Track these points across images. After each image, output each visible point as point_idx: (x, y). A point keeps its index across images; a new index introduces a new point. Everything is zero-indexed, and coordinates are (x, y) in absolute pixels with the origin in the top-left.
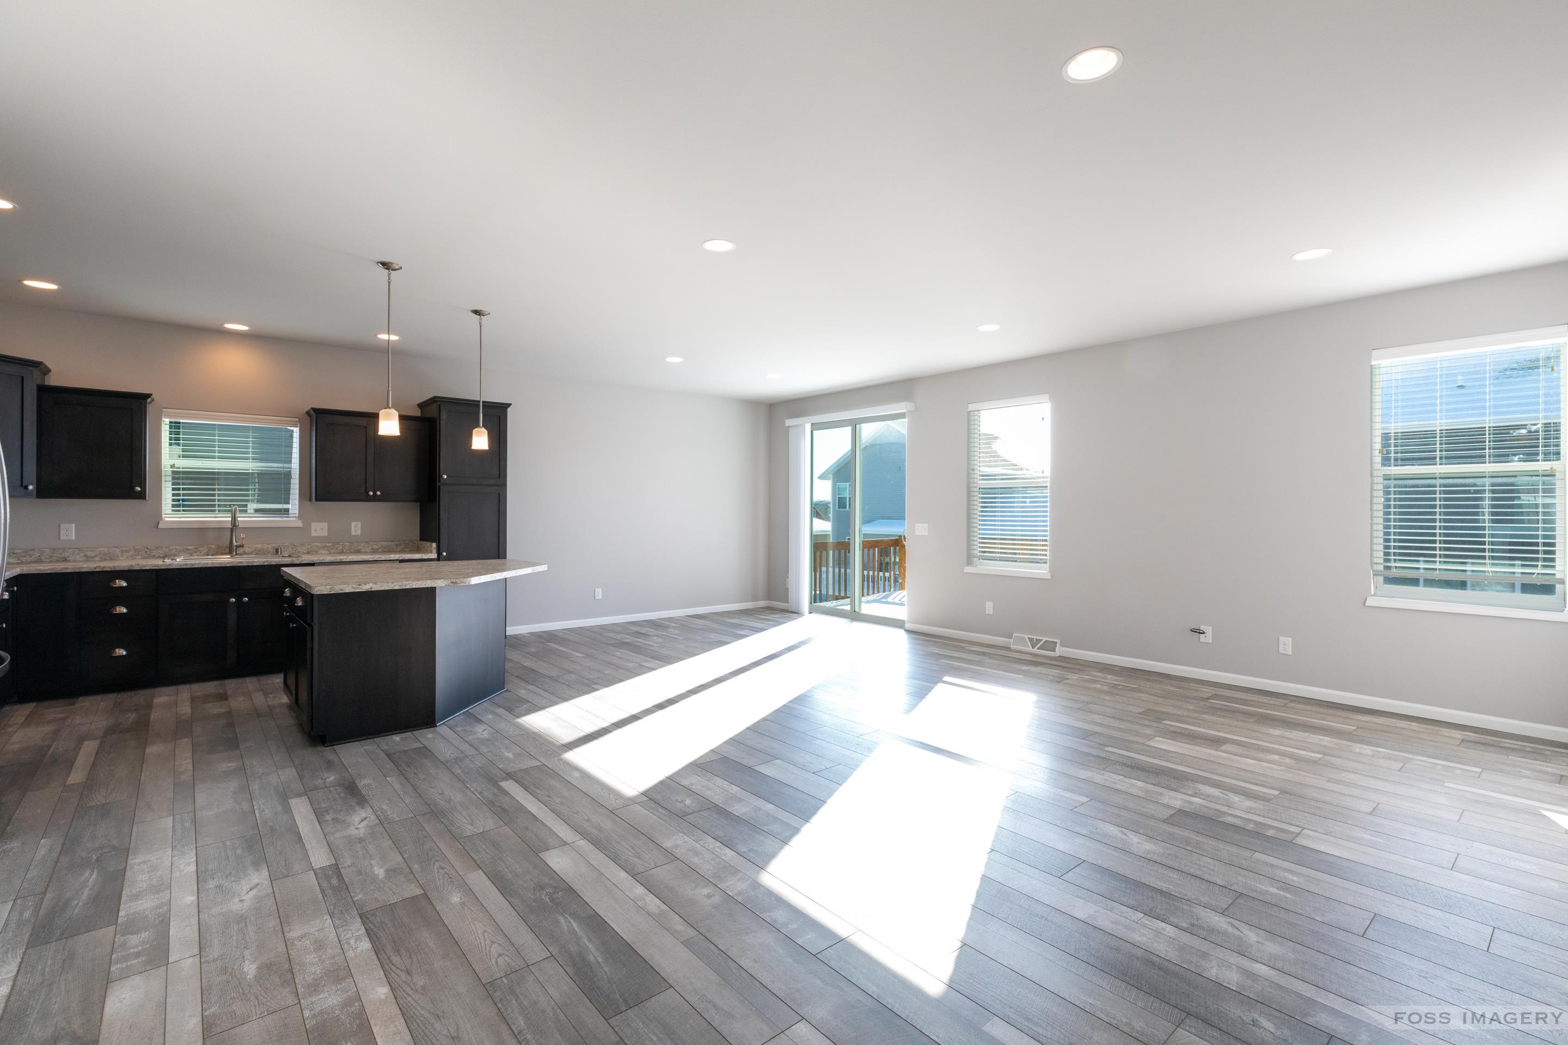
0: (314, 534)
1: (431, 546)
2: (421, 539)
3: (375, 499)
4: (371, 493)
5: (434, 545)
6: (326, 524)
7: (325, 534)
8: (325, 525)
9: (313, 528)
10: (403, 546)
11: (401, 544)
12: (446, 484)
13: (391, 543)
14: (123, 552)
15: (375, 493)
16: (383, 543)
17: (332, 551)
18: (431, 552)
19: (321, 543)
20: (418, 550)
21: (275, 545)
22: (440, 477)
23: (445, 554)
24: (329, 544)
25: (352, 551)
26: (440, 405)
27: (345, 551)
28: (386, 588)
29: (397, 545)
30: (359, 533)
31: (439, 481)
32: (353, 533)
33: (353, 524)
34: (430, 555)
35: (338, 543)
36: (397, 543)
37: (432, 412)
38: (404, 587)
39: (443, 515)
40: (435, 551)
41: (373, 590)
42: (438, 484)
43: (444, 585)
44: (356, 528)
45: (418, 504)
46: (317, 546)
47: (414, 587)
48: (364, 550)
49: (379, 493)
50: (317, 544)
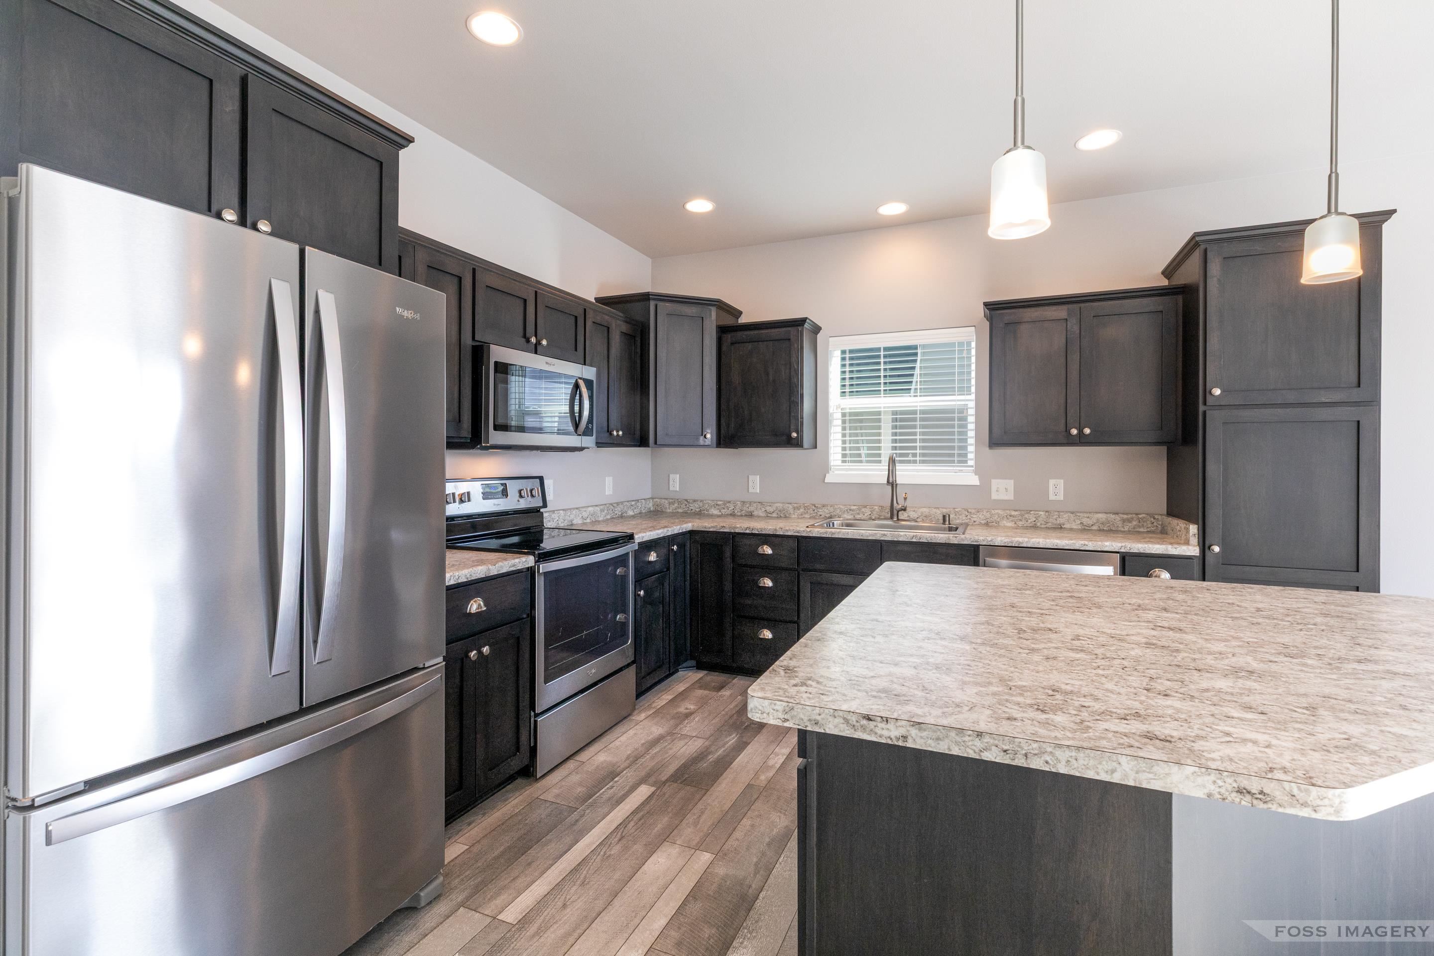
0: (994, 496)
1: (1187, 530)
2: (1171, 513)
3: (1081, 441)
4: (1074, 432)
5: (1193, 529)
6: (1012, 482)
7: (1010, 496)
8: (1010, 484)
9: (994, 488)
10: (1134, 523)
11: (1132, 518)
12: (1220, 407)
13: (1113, 516)
14: (794, 508)
15: (1081, 431)
16: (1100, 516)
17: (1020, 524)
18: (1187, 543)
19: (1004, 510)
20: (1163, 533)
21: (944, 510)
22: (1207, 392)
23: (1216, 549)
24: (1016, 513)
25: (1049, 525)
26: (1206, 251)
27: (1039, 524)
28: (956, 751)
29: (1124, 521)
30: (1061, 497)
31: (1205, 403)
32: (1052, 497)
33: (1052, 482)
34: (1184, 548)
35: (1029, 512)
36: (1125, 516)
37: (1190, 273)
38: (1020, 762)
39: (1213, 469)
40: (1194, 541)
41: (910, 744)
42: (1202, 408)
43: (1200, 794)
44: (1056, 489)
45: (1163, 449)
46: (998, 514)
47: (1063, 770)
48: (1067, 526)
49: (1087, 431)
50: (1000, 512)
